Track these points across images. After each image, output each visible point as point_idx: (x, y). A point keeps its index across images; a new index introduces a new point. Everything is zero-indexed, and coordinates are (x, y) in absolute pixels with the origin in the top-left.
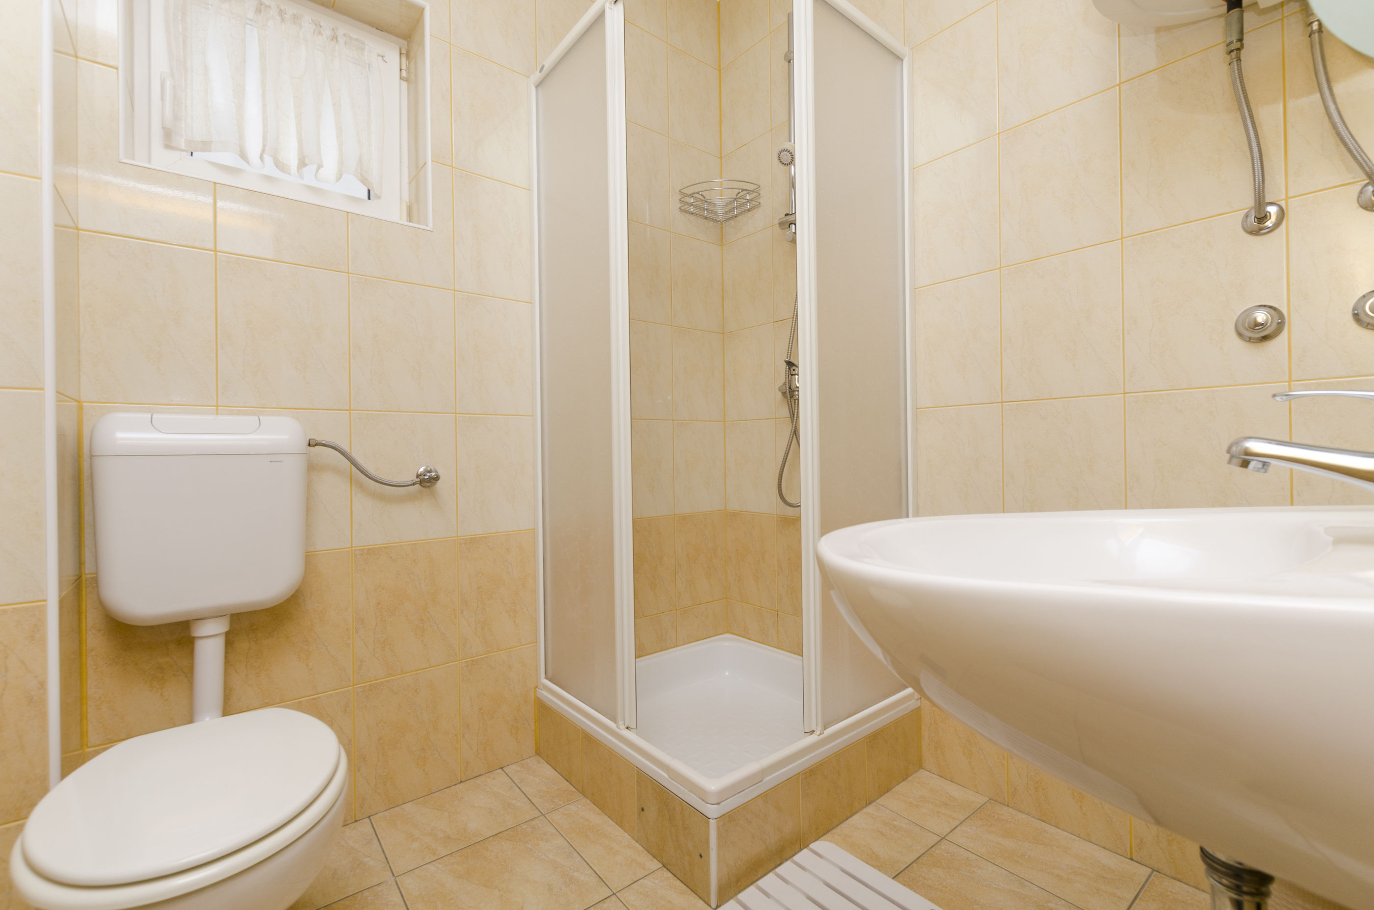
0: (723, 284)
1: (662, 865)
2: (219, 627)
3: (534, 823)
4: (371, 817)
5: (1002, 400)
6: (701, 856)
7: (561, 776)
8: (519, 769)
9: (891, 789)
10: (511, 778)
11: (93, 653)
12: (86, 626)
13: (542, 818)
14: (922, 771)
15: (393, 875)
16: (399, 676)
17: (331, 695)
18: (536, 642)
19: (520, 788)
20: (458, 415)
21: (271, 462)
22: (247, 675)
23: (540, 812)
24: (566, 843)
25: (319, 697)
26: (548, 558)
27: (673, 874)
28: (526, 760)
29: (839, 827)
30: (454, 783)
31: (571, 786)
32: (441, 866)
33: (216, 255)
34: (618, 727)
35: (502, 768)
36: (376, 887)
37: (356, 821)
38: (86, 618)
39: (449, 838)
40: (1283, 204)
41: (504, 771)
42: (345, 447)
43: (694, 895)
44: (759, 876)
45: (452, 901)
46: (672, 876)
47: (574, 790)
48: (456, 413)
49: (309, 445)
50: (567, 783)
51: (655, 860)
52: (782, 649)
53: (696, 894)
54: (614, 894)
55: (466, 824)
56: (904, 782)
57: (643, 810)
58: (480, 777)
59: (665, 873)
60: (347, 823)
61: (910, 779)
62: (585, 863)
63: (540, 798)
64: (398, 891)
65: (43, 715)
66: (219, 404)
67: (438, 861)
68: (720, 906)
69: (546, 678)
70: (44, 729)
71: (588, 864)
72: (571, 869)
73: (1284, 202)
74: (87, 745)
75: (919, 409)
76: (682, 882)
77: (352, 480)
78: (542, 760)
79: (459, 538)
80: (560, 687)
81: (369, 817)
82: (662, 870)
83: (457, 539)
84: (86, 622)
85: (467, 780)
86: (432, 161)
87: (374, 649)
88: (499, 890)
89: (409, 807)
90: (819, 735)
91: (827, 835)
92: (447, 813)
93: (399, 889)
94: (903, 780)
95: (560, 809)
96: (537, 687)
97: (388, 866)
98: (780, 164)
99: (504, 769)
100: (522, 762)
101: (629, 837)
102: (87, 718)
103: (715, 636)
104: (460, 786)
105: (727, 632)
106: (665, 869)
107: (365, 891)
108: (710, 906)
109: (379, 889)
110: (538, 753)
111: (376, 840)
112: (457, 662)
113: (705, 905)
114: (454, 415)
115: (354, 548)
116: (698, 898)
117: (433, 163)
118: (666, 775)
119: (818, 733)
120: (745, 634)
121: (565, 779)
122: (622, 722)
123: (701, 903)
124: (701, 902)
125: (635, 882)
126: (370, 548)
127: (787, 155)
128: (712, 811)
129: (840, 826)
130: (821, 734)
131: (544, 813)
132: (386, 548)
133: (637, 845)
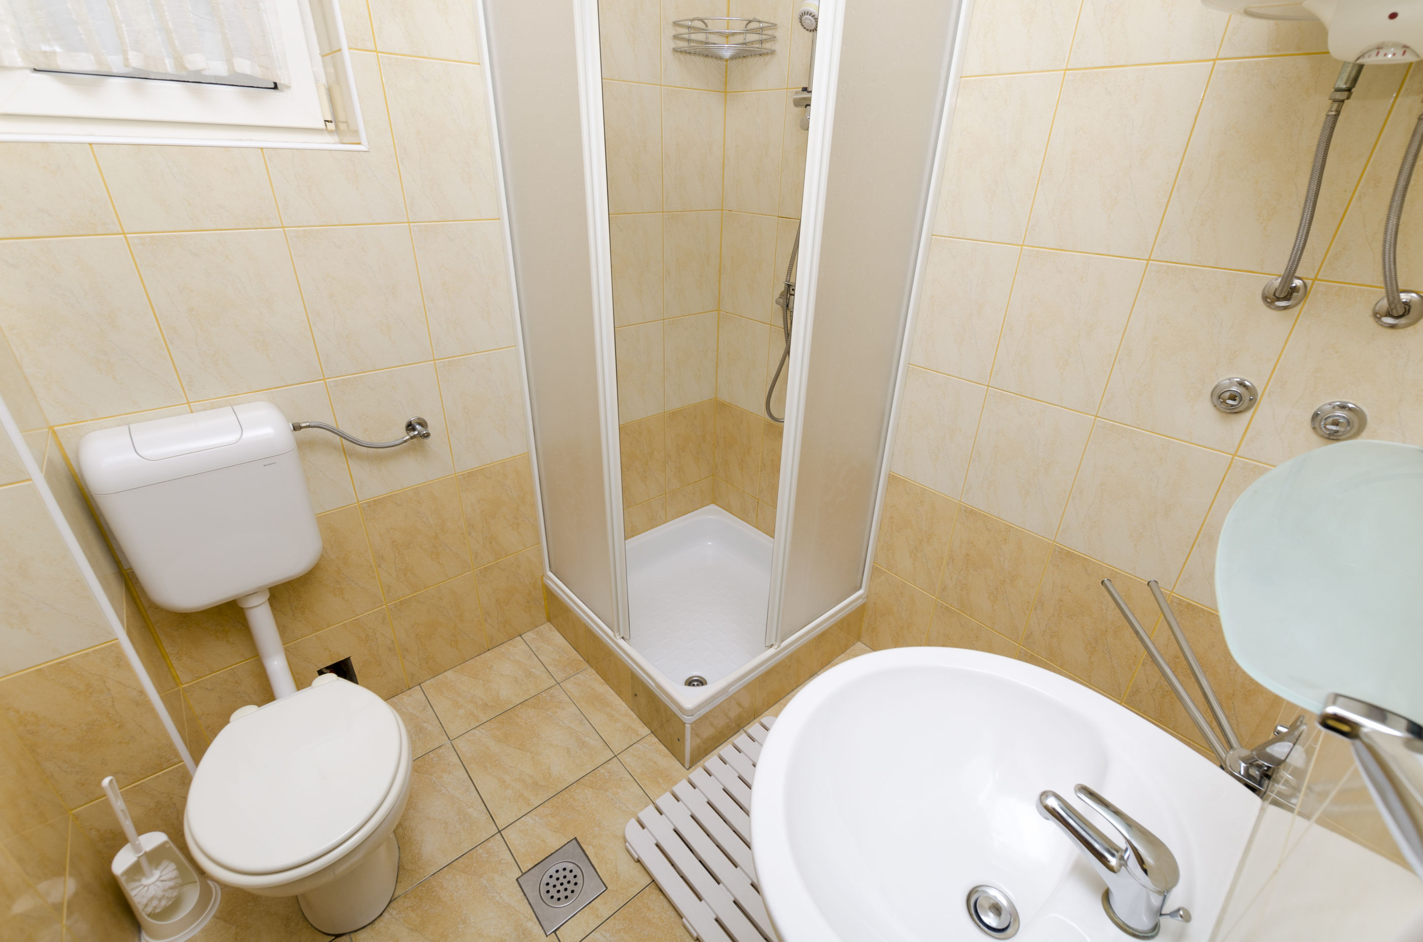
0: (724, 145)
1: (649, 732)
2: (264, 598)
3: (551, 691)
4: (421, 685)
5: (989, 384)
6: (679, 740)
7: (570, 645)
8: (535, 636)
9: (831, 661)
10: (529, 646)
11: (159, 624)
12: (144, 608)
13: (558, 686)
14: (859, 643)
15: (449, 739)
16: (423, 591)
17: (369, 614)
18: (539, 543)
19: (537, 657)
20: (436, 361)
21: (265, 466)
22: (294, 615)
23: (556, 681)
24: (578, 712)
25: (359, 618)
26: (544, 481)
27: (659, 739)
28: (539, 627)
29: (785, 698)
30: (482, 652)
31: (579, 655)
32: (484, 731)
33: (126, 238)
34: (615, 636)
35: (520, 636)
36: (437, 750)
37: (410, 689)
38: (141, 601)
39: (487, 705)
40: (1309, 282)
41: (522, 638)
42: (331, 423)
43: (673, 757)
44: (721, 743)
45: (497, 762)
46: (658, 741)
47: (583, 660)
48: (434, 360)
49: (294, 430)
50: (575, 652)
51: (645, 727)
52: (759, 530)
53: (675, 757)
54: (616, 756)
55: (498, 692)
56: (843, 655)
57: (636, 695)
58: (503, 644)
59: (653, 738)
60: (403, 691)
61: (848, 651)
62: (593, 730)
63: (555, 667)
64: (455, 752)
65: (152, 710)
66: (190, 401)
67: (481, 727)
68: (692, 767)
69: (550, 571)
70: (156, 717)
71: (595, 730)
72: (583, 734)
73: (1311, 281)
74: (181, 683)
75: (911, 364)
76: (665, 746)
77: (345, 452)
78: (553, 627)
79: (457, 475)
80: (564, 584)
81: (419, 684)
82: (651, 736)
83: (456, 476)
84: (142, 604)
85: (493, 648)
86: (349, 48)
87: (397, 576)
88: (531, 753)
89: (449, 674)
90: (776, 649)
91: (776, 705)
92: (481, 681)
93: (455, 751)
94: (843, 653)
95: (571, 678)
96: (543, 576)
97: (443, 730)
98: (801, 28)
99: (522, 636)
100: (536, 629)
101: (626, 706)
102: (173, 667)
103: (702, 507)
104: (488, 654)
105: (713, 503)
106: (653, 735)
107: (430, 753)
108: (684, 767)
109: (441, 751)
110: (549, 620)
111: (429, 707)
112: (472, 571)
113: (681, 766)
114: (432, 362)
115: (360, 503)
116: (676, 760)
117: (351, 51)
118: (654, 685)
119: (776, 647)
120: (728, 508)
121: (573, 648)
122: (618, 633)
123: (678, 765)
124: (679, 763)
125: (631, 746)
126: (375, 500)
127: (810, 20)
128: (688, 719)
129: (787, 697)
130: (778, 647)
131: (559, 682)
132: (389, 496)
133: (632, 713)
